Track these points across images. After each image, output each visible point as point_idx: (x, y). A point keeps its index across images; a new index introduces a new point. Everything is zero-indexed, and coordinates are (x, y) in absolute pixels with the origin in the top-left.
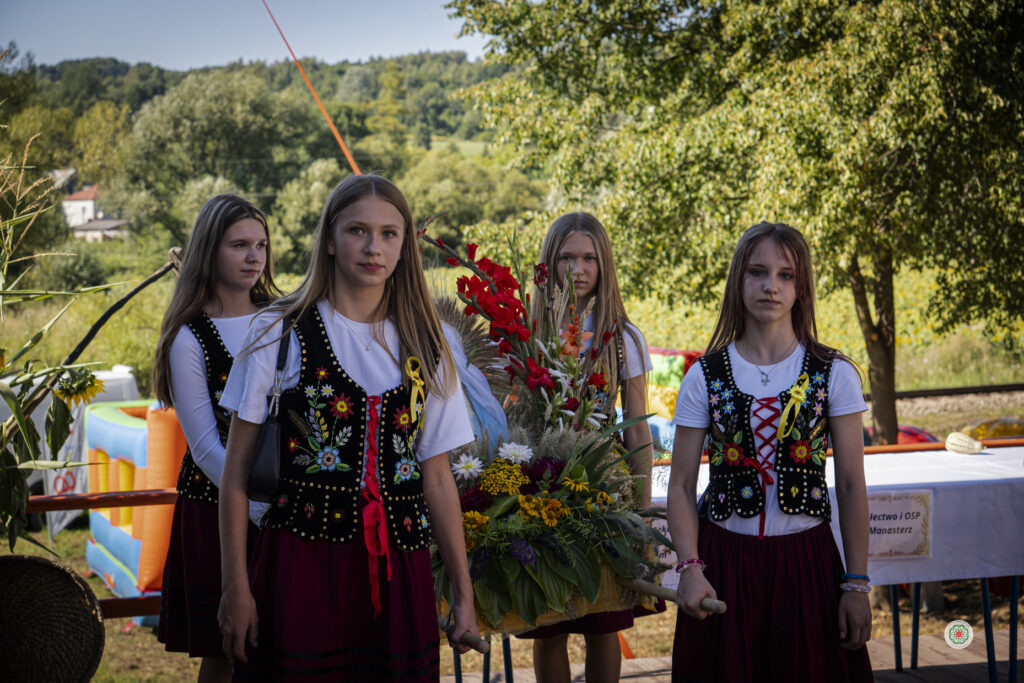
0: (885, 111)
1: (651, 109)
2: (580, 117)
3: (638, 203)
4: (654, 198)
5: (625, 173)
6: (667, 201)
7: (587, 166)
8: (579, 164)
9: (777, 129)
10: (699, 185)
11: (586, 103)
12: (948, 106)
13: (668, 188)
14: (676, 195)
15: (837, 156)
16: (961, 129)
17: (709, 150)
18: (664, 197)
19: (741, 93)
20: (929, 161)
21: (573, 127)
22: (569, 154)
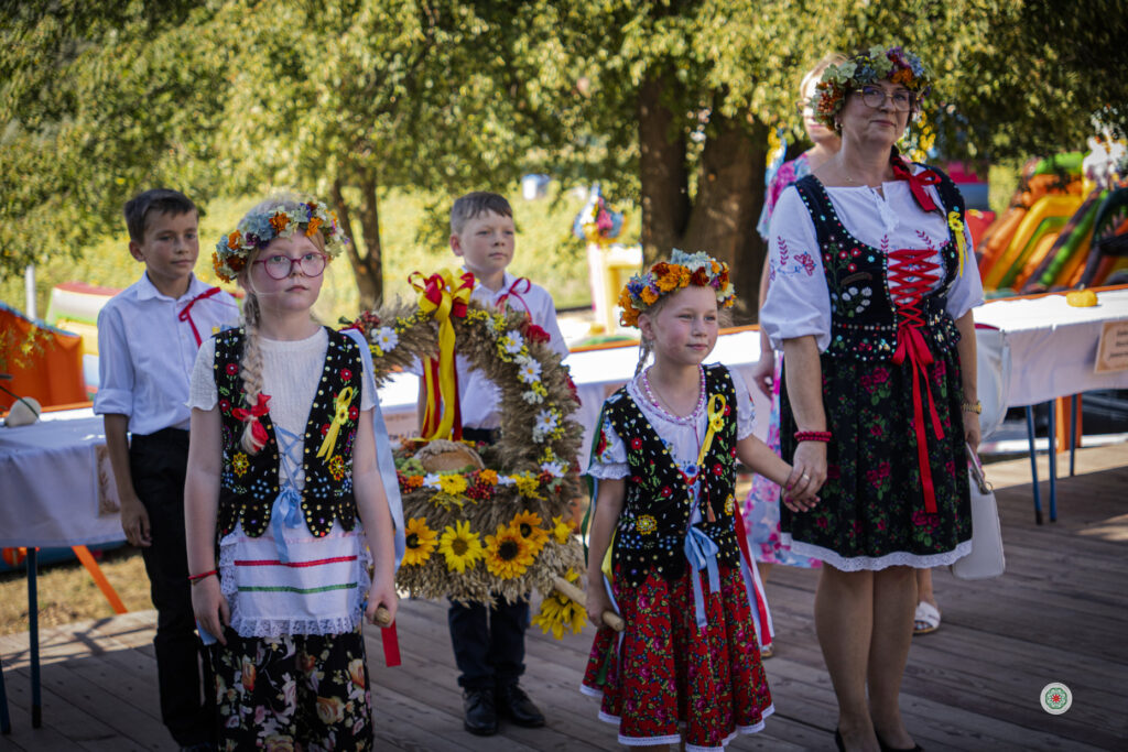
0: (358, 30)
1: (113, 33)
2: (35, 42)
3: (103, 135)
4: (123, 130)
5: (86, 102)
6: (137, 131)
7: (44, 95)
8: (35, 93)
9: (249, 48)
10: (170, 114)
11: (41, 26)
12: (425, 25)
13: (136, 117)
14: (146, 124)
15: (314, 76)
16: (441, 49)
17: (175, 74)
18: (132, 126)
19: (207, 12)
20: (409, 82)
21: (25, 52)
22: (21, 82)
